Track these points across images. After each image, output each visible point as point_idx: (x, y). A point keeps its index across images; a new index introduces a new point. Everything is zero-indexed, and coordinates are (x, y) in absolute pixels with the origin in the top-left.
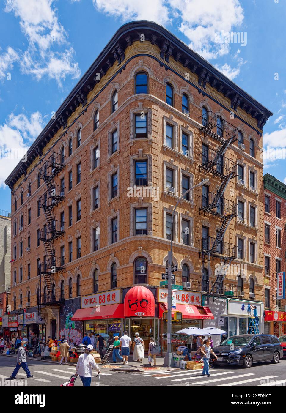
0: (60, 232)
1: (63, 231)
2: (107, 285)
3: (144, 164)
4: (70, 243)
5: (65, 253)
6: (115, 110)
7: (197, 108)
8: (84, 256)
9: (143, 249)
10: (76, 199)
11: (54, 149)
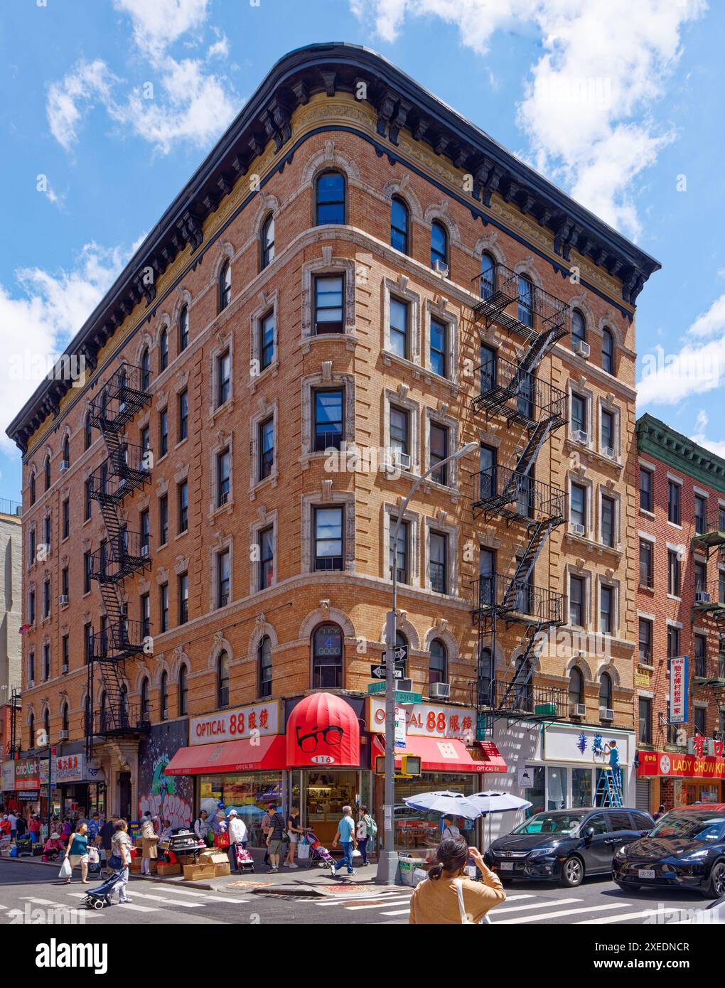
0: (139, 559)
1: (146, 557)
2: (250, 689)
3: (337, 397)
4: (163, 587)
5: (152, 611)
6: (268, 263)
7: (468, 255)
8: (196, 620)
9: (332, 604)
10: (178, 478)
11: (124, 352)
